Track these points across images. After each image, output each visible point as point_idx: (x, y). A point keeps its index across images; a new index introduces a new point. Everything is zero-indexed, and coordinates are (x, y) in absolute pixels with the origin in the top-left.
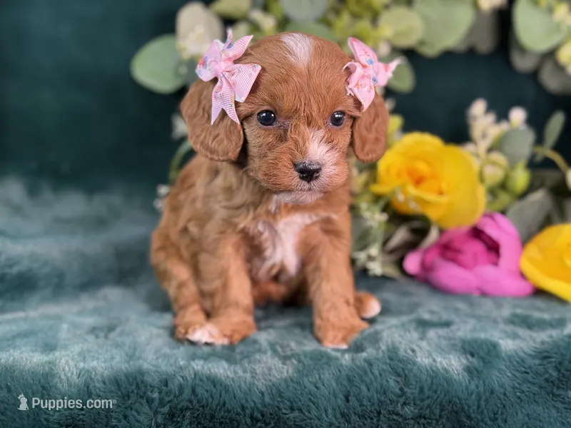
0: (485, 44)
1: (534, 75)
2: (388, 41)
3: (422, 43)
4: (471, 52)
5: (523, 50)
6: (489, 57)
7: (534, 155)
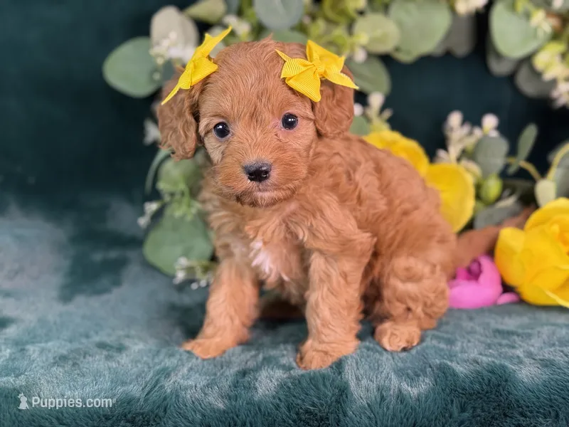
0: (462, 47)
1: (511, 78)
2: (364, 47)
3: (397, 49)
4: (448, 55)
5: (499, 56)
6: (466, 60)
7: (507, 166)
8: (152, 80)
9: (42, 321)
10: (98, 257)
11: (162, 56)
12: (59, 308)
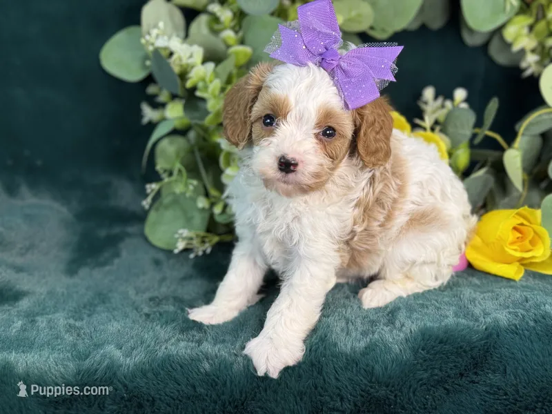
3: (372, 28)
5: (470, 30)
7: (474, 136)
8: (144, 67)
9: (51, 293)
10: (103, 233)
11: (153, 44)
12: (67, 280)
